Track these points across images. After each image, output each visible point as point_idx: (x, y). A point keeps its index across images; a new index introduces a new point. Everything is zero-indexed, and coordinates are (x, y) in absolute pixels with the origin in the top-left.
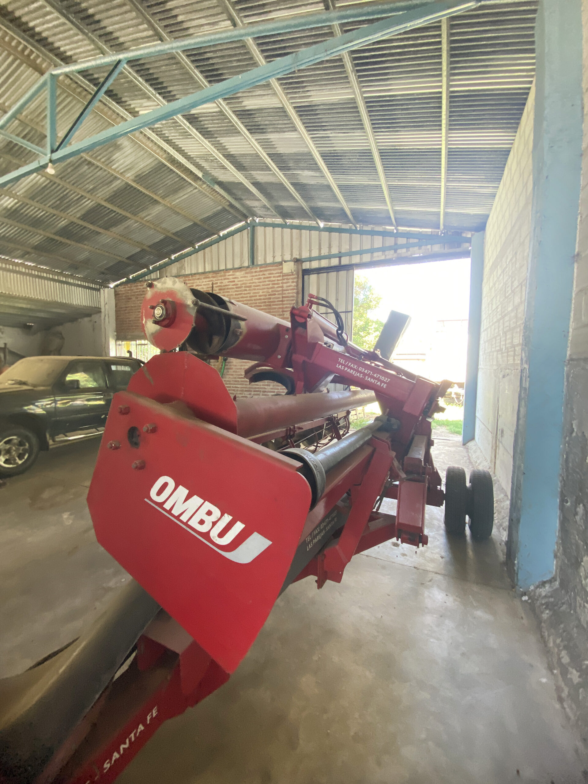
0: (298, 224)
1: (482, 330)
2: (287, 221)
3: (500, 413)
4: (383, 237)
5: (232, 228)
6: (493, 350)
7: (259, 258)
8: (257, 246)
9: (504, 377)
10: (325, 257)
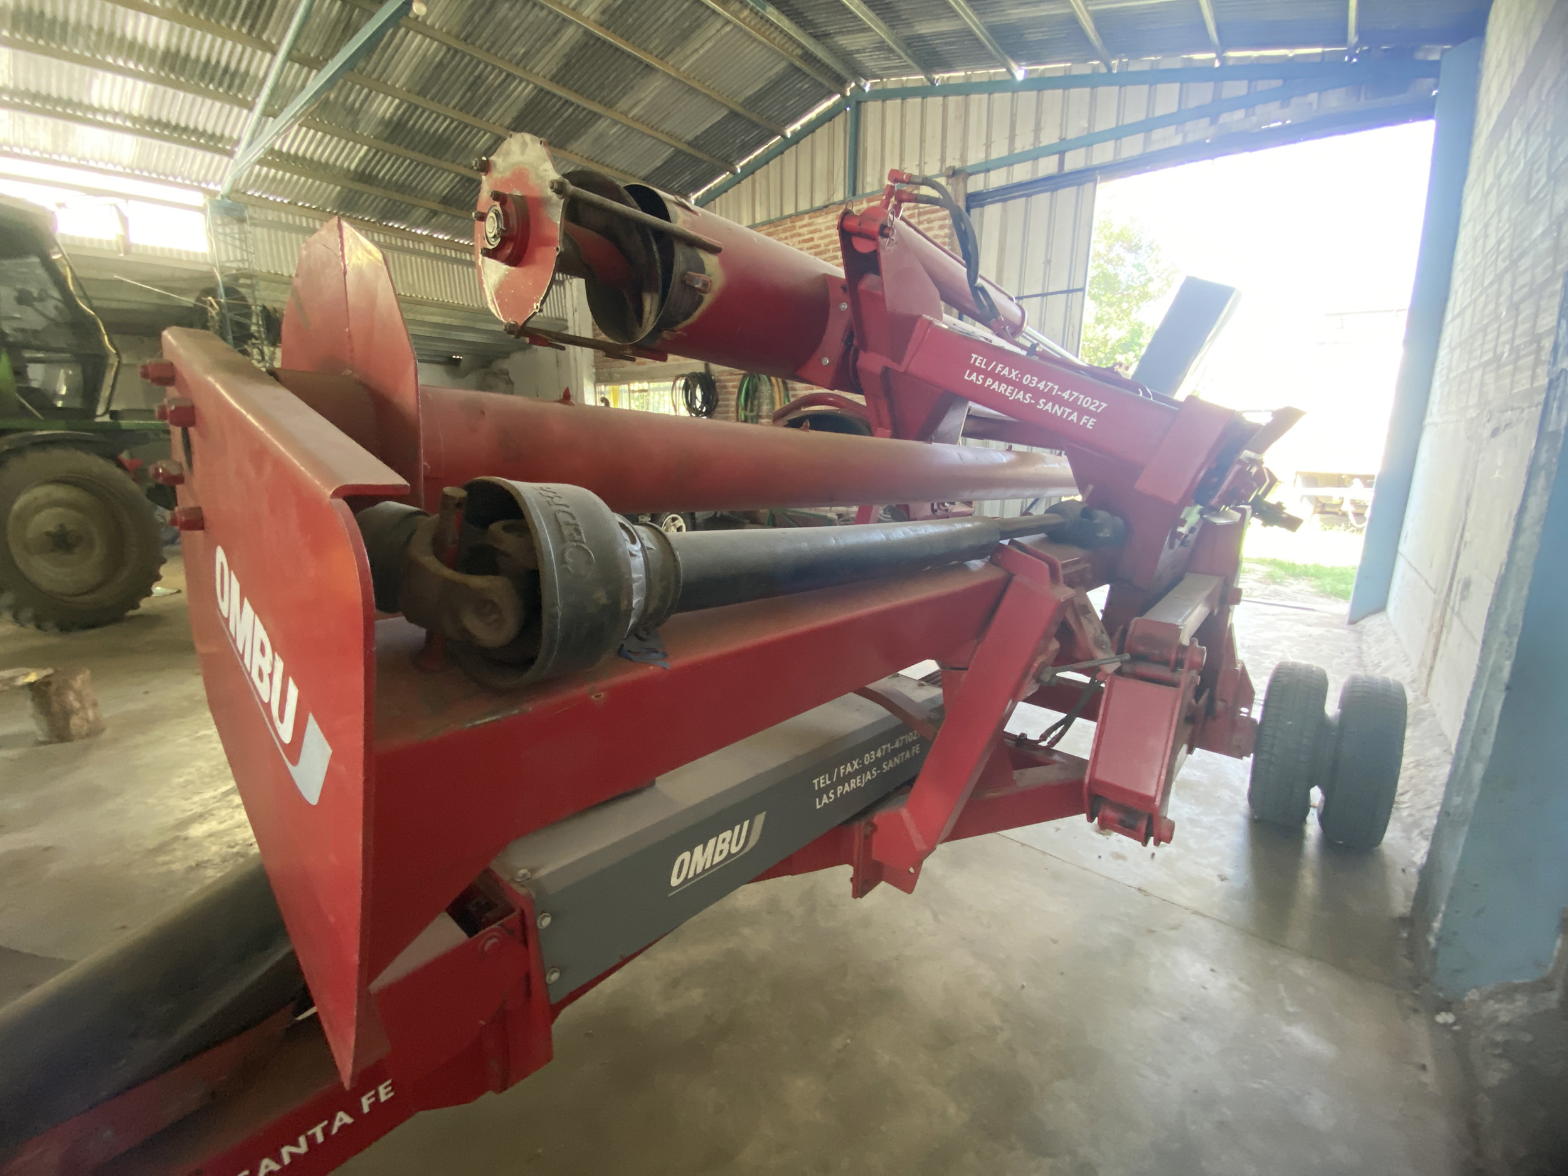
0: (960, 81)
1: (1449, 316)
2: (937, 77)
3: (1467, 536)
4: (1182, 83)
5: (812, 115)
6: (1474, 364)
7: (869, 179)
8: (865, 149)
9: (1495, 433)
10: (1023, 157)
